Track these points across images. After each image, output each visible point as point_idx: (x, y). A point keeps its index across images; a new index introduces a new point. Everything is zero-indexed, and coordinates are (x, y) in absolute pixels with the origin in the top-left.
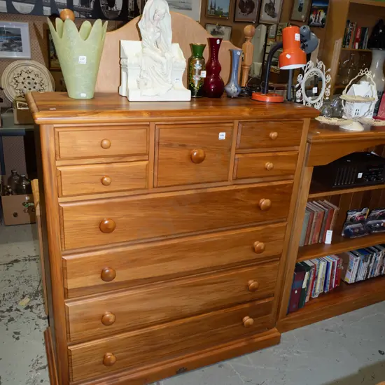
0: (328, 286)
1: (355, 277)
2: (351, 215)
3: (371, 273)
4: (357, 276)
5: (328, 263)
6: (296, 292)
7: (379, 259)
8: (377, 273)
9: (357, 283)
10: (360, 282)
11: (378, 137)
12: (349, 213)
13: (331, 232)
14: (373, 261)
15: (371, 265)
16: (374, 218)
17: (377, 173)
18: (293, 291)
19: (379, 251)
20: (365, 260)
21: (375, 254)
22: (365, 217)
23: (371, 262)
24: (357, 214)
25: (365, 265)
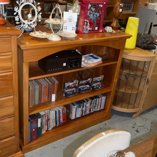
0: (58, 123)
1: (75, 116)
2: (67, 85)
3: (85, 113)
4: (76, 115)
5: (56, 112)
6: (34, 130)
7: (88, 105)
8: (88, 112)
9: (77, 119)
10: (79, 118)
11: (69, 44)
12: (66, 84)
13: (55, 95)
14: (85, 107)
15: (84, 109)
16: (82, 85)
17: (75, 62)
18: (31, 130)
19: (88, 101)
20: (80, 107)
21: (85, 103)
22: (77, 85)
23: (83, 108)
24: (71, 84)
25: (80, 109)
